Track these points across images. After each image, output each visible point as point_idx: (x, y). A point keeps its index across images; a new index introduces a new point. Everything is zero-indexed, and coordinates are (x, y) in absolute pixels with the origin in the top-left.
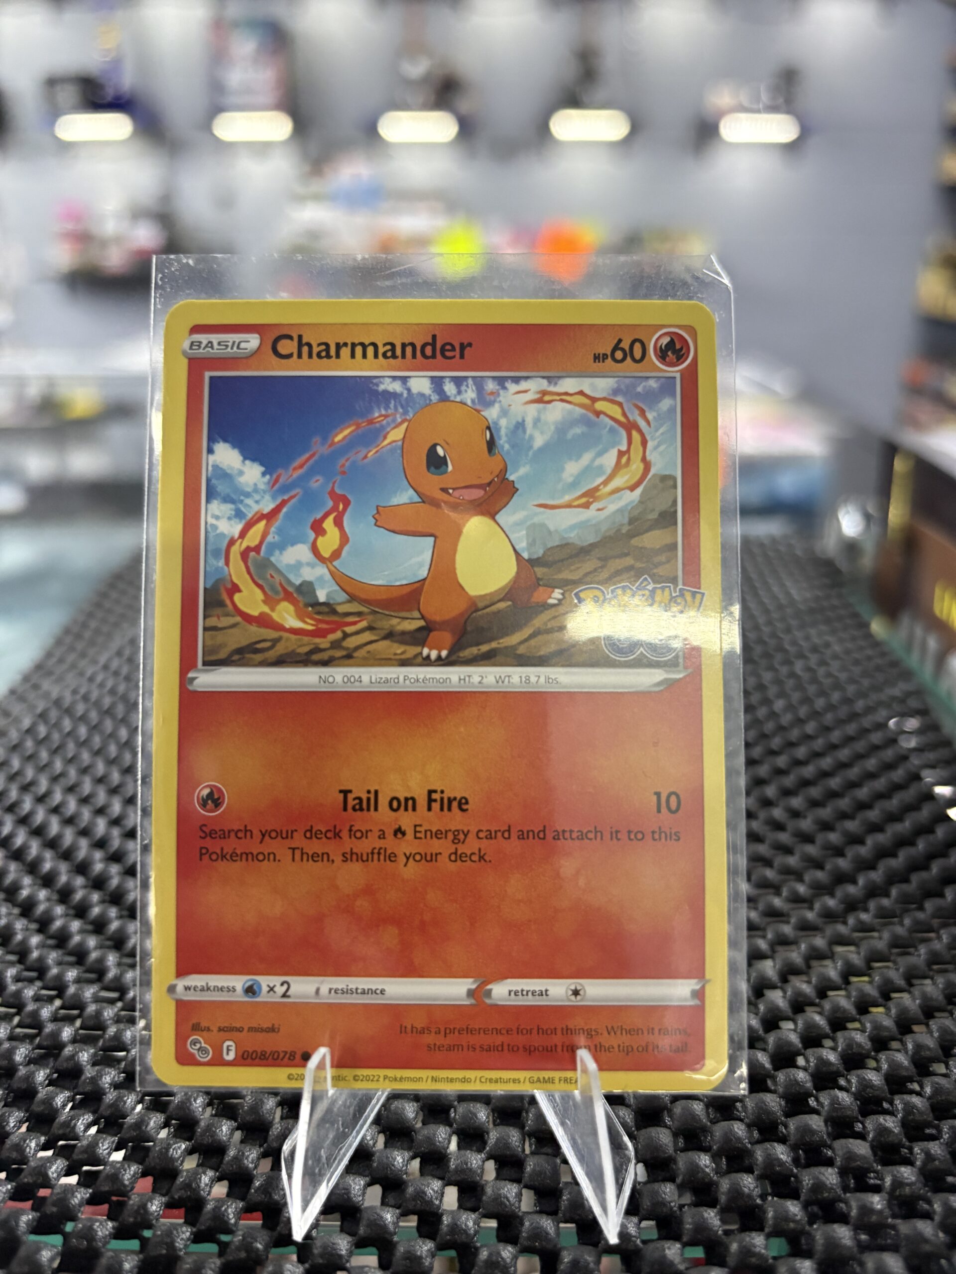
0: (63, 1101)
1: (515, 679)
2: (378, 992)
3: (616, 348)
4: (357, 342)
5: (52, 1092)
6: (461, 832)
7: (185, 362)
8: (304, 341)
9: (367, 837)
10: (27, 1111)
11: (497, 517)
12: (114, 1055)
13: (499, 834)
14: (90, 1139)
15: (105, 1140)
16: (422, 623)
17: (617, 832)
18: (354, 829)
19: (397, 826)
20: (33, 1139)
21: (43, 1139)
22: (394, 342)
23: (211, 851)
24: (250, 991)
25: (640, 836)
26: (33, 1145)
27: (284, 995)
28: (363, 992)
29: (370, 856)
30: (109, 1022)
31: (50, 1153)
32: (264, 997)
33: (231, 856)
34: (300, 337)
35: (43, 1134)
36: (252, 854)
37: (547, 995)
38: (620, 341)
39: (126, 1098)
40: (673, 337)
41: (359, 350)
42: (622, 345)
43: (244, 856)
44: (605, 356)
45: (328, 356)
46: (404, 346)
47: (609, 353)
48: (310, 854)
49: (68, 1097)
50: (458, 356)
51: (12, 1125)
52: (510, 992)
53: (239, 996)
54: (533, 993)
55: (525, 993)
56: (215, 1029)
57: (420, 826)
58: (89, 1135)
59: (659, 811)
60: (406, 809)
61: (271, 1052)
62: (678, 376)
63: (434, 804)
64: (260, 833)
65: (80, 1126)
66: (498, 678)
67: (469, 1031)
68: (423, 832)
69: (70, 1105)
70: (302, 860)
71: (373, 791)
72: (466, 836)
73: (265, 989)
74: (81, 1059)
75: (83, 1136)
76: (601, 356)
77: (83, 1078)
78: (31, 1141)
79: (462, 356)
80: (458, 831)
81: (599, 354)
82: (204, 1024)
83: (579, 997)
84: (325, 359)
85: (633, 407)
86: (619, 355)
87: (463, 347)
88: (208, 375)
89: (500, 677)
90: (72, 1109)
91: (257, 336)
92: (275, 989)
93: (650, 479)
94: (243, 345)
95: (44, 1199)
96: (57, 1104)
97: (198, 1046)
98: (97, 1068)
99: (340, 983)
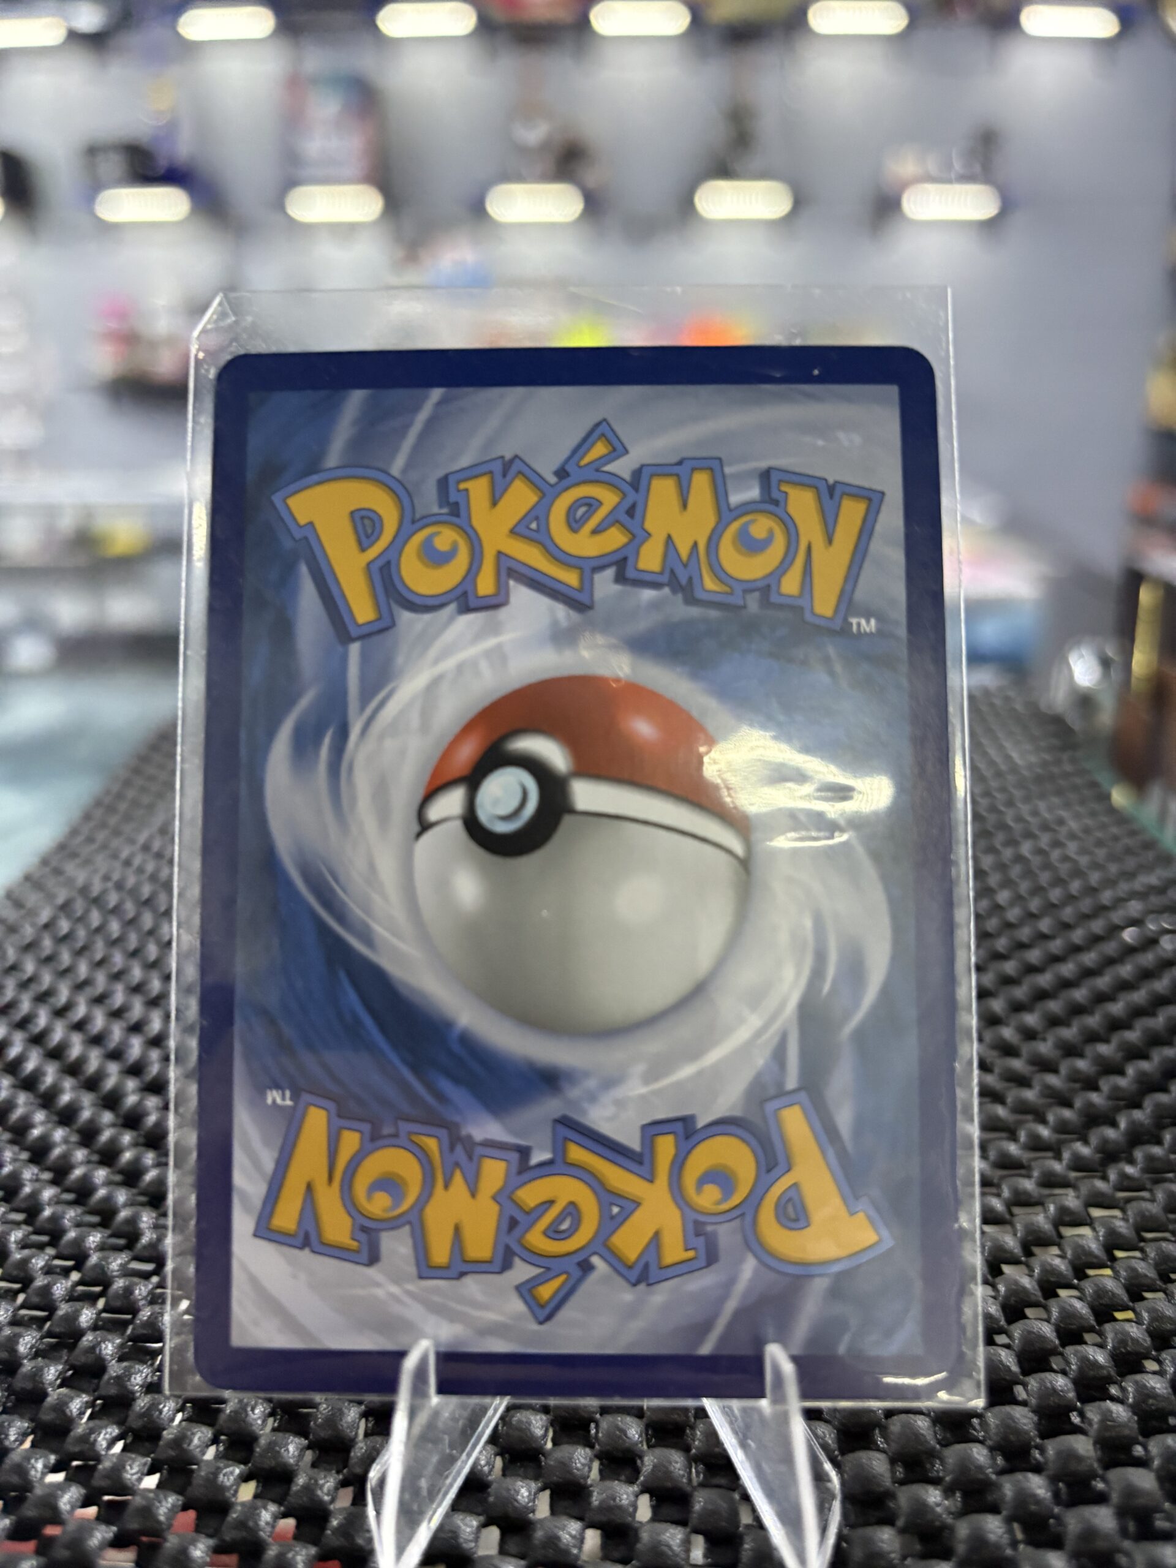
0: (81, 1407)
5: (65, 1395)
10: (32, 1420)
12: (148, 1347)
14: (115, 1460)
15: (134, 1460)
20: (41, 1457)
21: (53, 1458)
26: (39, 1465)
30: (141, 1303)
31: (60, 1477)
35: (53, 1451)
39: (161, 1406)
49: (87, 1402)
51: (12, 1438)
58: (113, 1455)
65: (102, 1440)
69: (89, 1412)
74: (104, 1352)
75: (106, 1455)
77: (106, 1377)
78: (37, 1460)
90: (91, 1418)
95: (51, 1540)
96: (71, 1411)
98: (125, 1364)
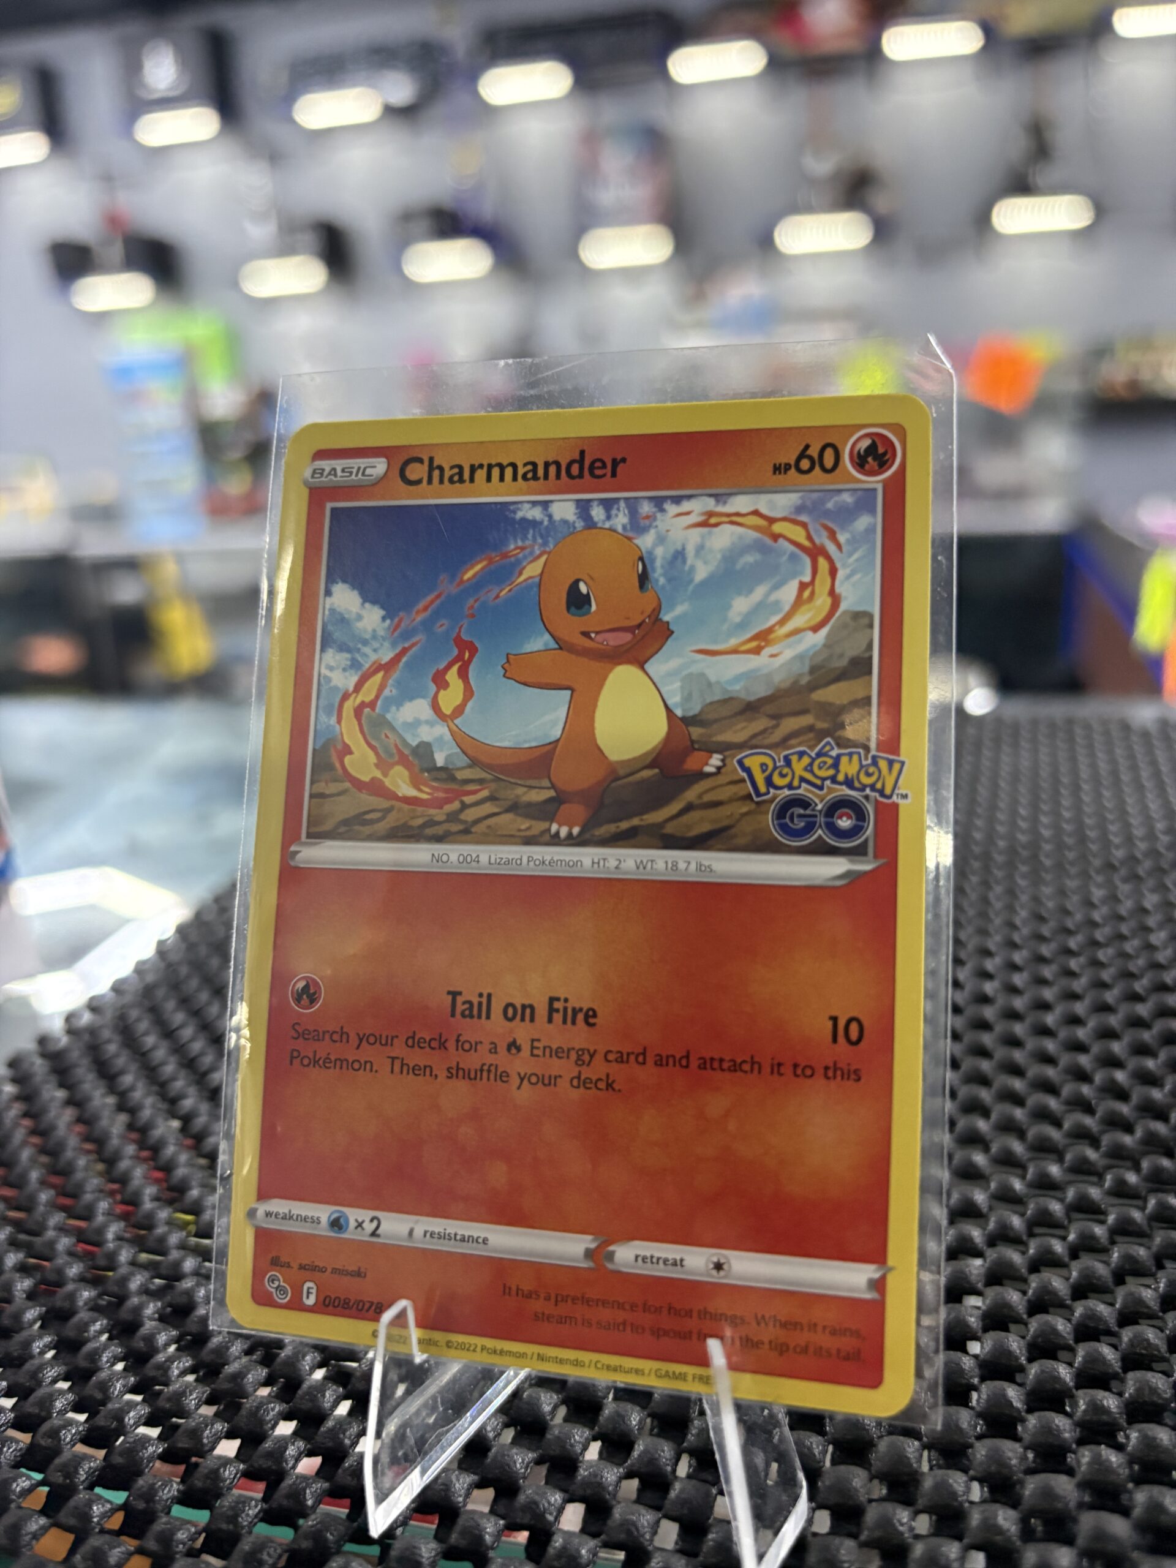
1: (660, 865)
2: (480, 1240)
3: (802, 455)
4: (494, 463)
6: (586, 1052)
7: (305, 492)
8: (435, 464)
9: (476, 1051)
11: (647, 666)
13: (632, 1058)
16: (552, 793)
17: (779, 1065)
18: (462, 1039)
19: (511, 1040)
22: (537, 461)
23: (302, 1055)
24: (336, 1224)
25: (808, 1072)
27: (374, 1234)
28: (463, 1240)
29: (479, 1073)
32: (350, 1234)
33: (324, 1062)
34: (431, 460)
36: (347, 1060)
37: (682, 1266)
38: (807, 447)
40: (876, 440)
41: (496, 472)
42: (809, 452)
43: (338, 1063)
44: (788, 467)
45: (461, 480)
46: (547, 465)
47: (793, 463)
48: (411, 1066)
50: (609, 474)
52: (637, 1257)
53: (323, 1229)
54: (666, 1261)
55: (655, 1260)
56: (295, 1266)
57: (538, 1040)
59: (835, 1039)
60: (523, 1019)
61: (356, 1300)
62: (880, 488)
63: (555, 1015)
64: (357, 1037)
66: (638, 862)
67: (586, 1301)
68: (542, 1049)
70: (402, 1072)
71: (485, 995)
72: (592, 1056)
73: (352, 1224)
76: (783, 466)
79: (614, 474)
80: (583, 1050)
81: (780, 465)
82: (284, 1259)
83: (722, 1273)
84: (458, 485)
85: (819, 527)
86: (805, 464)
87: (615, 463)
88: (329, 506)
89: (642, 862)
91: (384, 460)
92: (364, 1225)
93: (840, 616)
94: (368, 471)
97: (277, 1283)
99: (438, 1225)
